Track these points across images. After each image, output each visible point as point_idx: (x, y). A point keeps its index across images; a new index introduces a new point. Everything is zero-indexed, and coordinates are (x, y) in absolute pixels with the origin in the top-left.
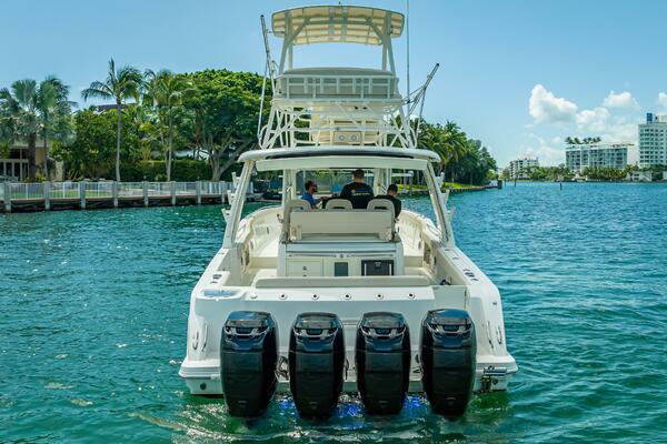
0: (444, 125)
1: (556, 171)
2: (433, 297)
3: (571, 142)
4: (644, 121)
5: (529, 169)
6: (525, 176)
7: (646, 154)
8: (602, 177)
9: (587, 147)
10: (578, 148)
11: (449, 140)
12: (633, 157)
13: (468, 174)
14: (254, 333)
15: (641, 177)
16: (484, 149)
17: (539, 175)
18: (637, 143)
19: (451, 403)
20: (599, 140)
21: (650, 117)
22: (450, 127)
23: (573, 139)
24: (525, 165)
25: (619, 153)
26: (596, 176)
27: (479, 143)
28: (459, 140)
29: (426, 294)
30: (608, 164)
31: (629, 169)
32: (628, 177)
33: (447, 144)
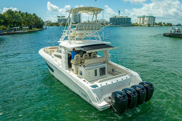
0: (32, 14)
5: (49, 23)
6: (48, 25)
7: (75, 19)
9: (62, 18)
10: (60, 18)
11: (35, 18)
13: (38, 26)
17: (52, 25)
20: (65, 16)
22: (34, 14)
27: (40, 18)
28: (37, 18)
33: (34, 19)
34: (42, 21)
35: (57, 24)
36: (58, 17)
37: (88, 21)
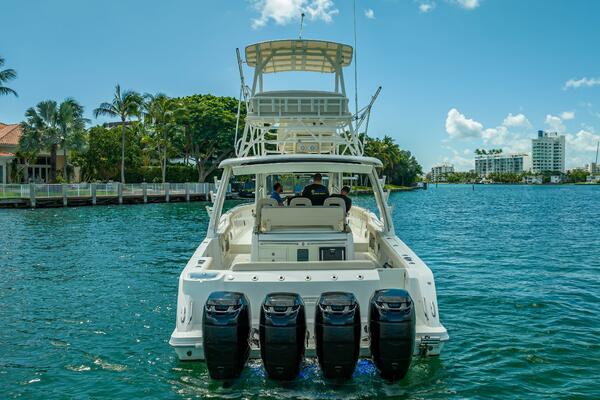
0: (382, 139)
1: (468, 175)
2: (378, 278)
3: (479, 153)
4: (536, 137)
5: (446, 174)
6: (443, 179)
7: (538, 160)
8: (503, 181)
9: (492, 156)
10: (485, 157)
11: (386, 151)
12: (528, 165)
13: (400, 177)
14: (230, 310)
15: (534, 180)
16: (413, 158)
17: (454, 178)
18: (530, 154)
19: (395, 368)
20: (501, 151)
21: (541, 133)
22: (387, 140)
23: (480, 150)
24: (443, 171)
25: (517, 161)
26: (498, 180)
27: (409, 153)
28: (394, 151)
29: (372, 275)
30: (508, 170)
31: (524, 174)
32: (524, 180)
33: (385, 154)
34: (414, 162)
35: (469, 177)
37: (594, 165)
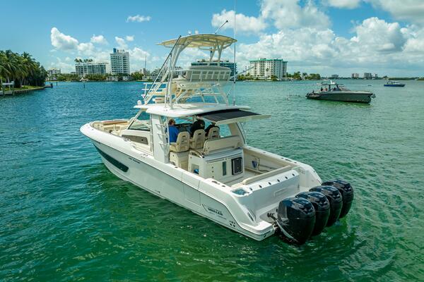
1: (71, 76)
4: (112, 52)
5: (56, 75)
6: (54, 79)
7: (114, 66)
8: (95, 79)
9: (86, 64)
10: (82, 64)
11: (26, 63)
12: (109, 70)
15: (113, 79)
16: (42, 67)
17: (63, 78)
18: (109, 62)
20: (92, 60)
21: (115, 50)
22: (25, 55)
24: (54, 73)
25: (102, 67)
26: (92, 79)
27: (39, 63)
28: (32, 63)
30: (97, 73)
31: (107, 75)
32: (107, 79)
33: (26, 65)
34: (43, 70)
35: (74, 78)
36: (77, 61)
37: (144, 70)
